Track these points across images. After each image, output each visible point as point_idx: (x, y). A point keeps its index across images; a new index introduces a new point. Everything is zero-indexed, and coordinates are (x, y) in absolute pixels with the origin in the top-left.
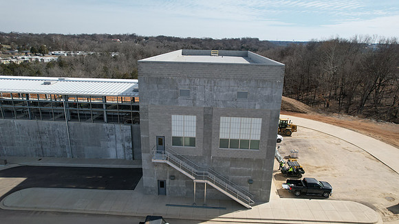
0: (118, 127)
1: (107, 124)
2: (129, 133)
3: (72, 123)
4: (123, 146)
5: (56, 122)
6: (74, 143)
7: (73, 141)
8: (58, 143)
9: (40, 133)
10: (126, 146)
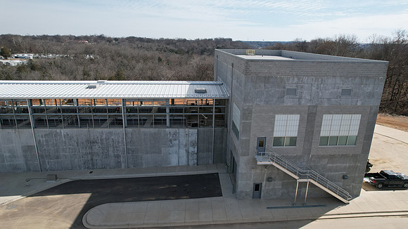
0: (182, 131)
1: (170, 129)
2: (194, 138)
3: (130, 130)
4: (187, 152)
5: (112, 130)
6: (130, 152)
7: (129, 149)
8: (111, 153)
9: (92, 143)
10: (190, 151)
